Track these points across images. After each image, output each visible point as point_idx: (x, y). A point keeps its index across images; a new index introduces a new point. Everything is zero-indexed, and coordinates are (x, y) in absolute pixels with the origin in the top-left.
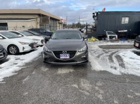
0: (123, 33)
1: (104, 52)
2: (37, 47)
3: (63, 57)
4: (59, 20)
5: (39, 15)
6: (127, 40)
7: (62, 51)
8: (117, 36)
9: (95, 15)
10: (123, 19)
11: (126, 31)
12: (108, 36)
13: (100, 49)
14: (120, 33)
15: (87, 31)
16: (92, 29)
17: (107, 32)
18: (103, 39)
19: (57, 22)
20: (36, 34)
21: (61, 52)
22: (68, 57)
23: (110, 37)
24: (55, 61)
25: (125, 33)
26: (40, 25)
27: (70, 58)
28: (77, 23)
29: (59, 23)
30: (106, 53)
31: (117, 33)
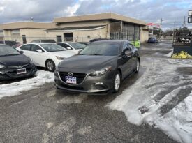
3: (68, 80)
19: (141, 28)
21: (66, 74)
22: (75, 82)
29: (144, 29)
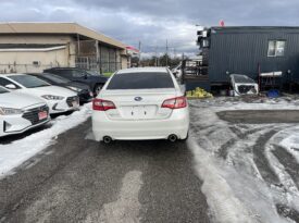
1: (234, 135)
2: (54, 116)
4: (121, 49)
5: (74, 37)
6: (282, 95)
9: (205, 34)
10: (271, 44)
12: (236, 85)
13: (222, 123)
15: (183, 74)
16: (195, 69)
17: (232, 76)
18: (223, 93)
19: (118, 53)
20: (59, 81)
23: (241, 89)
26: (78, 60)
28: (161, 54)
29: (122, 56)
30: (243, 136)
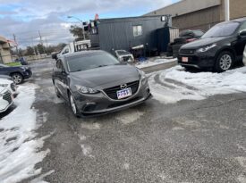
0: (139, 49)
3: (121, 95)
7: (119, 86)
8: (131, 55)
10: (134, 28)
11: (142, 46)
12: (120, 57)
14: (136, 50)
17: (116, 51)
19: (1, 46)
21: (118, 88)
22: (130, 94)
24: (109, 107)
25: (142, 49)
27: (133, 93)
29: (4, 49)
31: (131, 51)
